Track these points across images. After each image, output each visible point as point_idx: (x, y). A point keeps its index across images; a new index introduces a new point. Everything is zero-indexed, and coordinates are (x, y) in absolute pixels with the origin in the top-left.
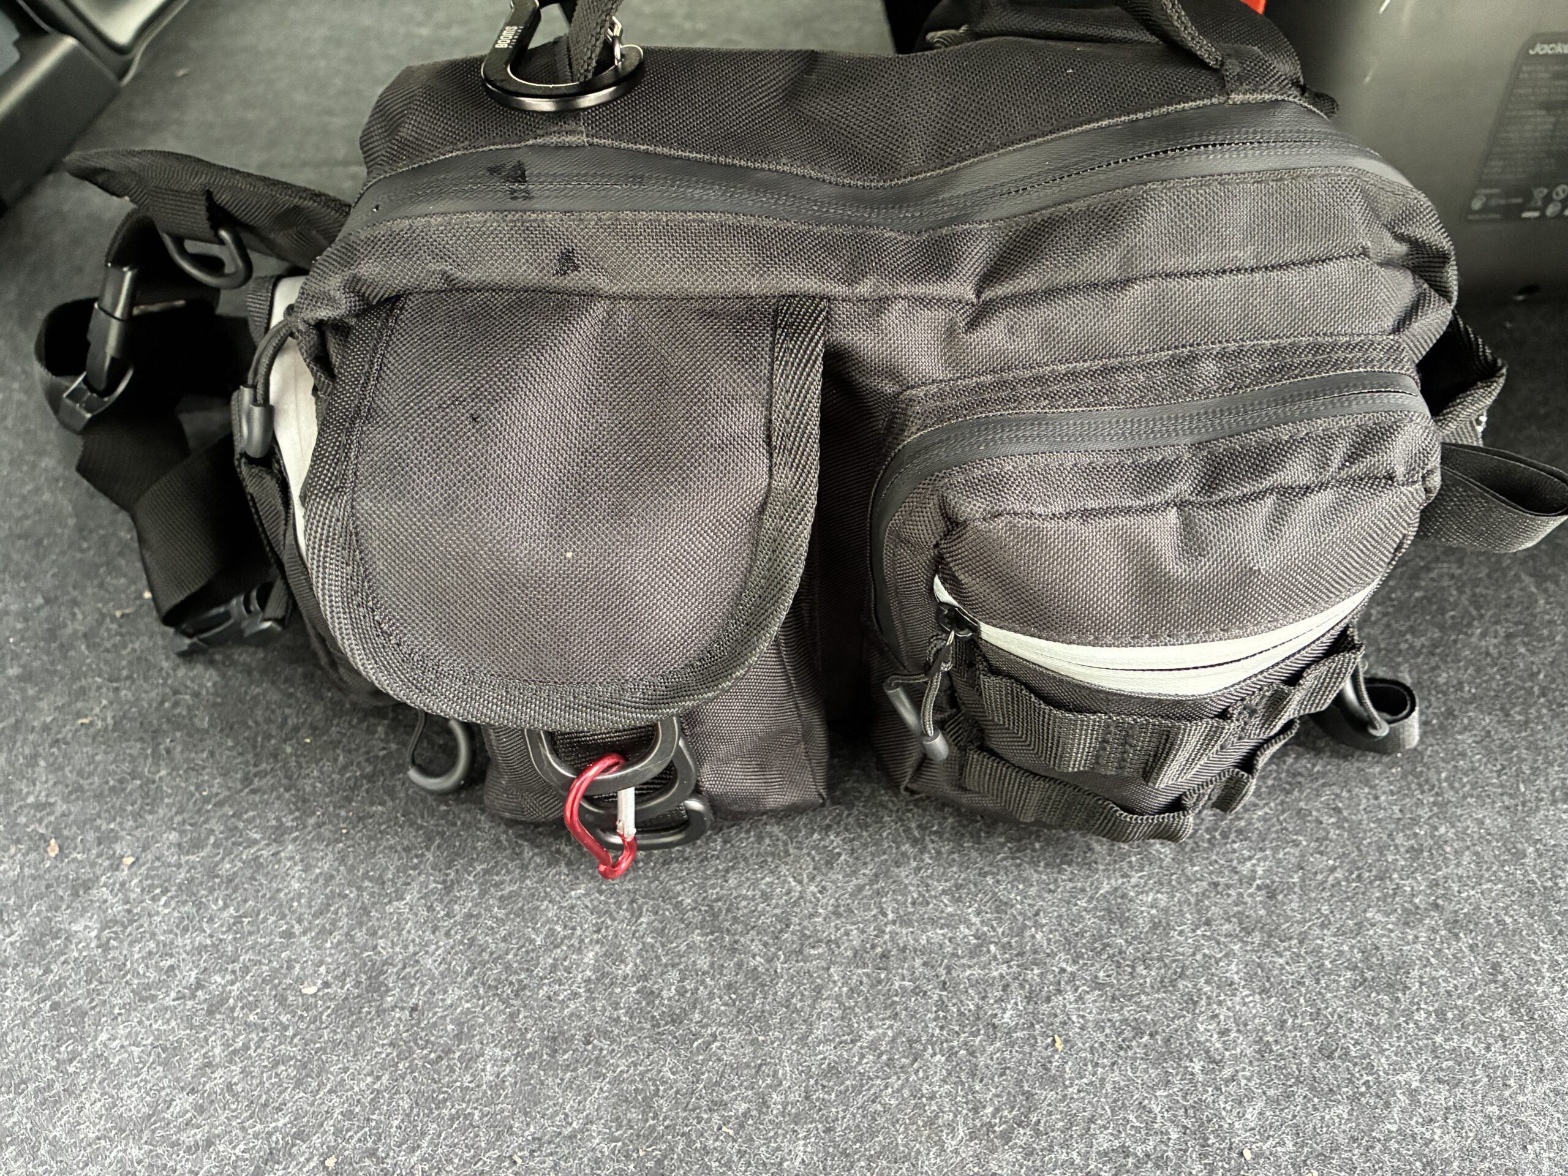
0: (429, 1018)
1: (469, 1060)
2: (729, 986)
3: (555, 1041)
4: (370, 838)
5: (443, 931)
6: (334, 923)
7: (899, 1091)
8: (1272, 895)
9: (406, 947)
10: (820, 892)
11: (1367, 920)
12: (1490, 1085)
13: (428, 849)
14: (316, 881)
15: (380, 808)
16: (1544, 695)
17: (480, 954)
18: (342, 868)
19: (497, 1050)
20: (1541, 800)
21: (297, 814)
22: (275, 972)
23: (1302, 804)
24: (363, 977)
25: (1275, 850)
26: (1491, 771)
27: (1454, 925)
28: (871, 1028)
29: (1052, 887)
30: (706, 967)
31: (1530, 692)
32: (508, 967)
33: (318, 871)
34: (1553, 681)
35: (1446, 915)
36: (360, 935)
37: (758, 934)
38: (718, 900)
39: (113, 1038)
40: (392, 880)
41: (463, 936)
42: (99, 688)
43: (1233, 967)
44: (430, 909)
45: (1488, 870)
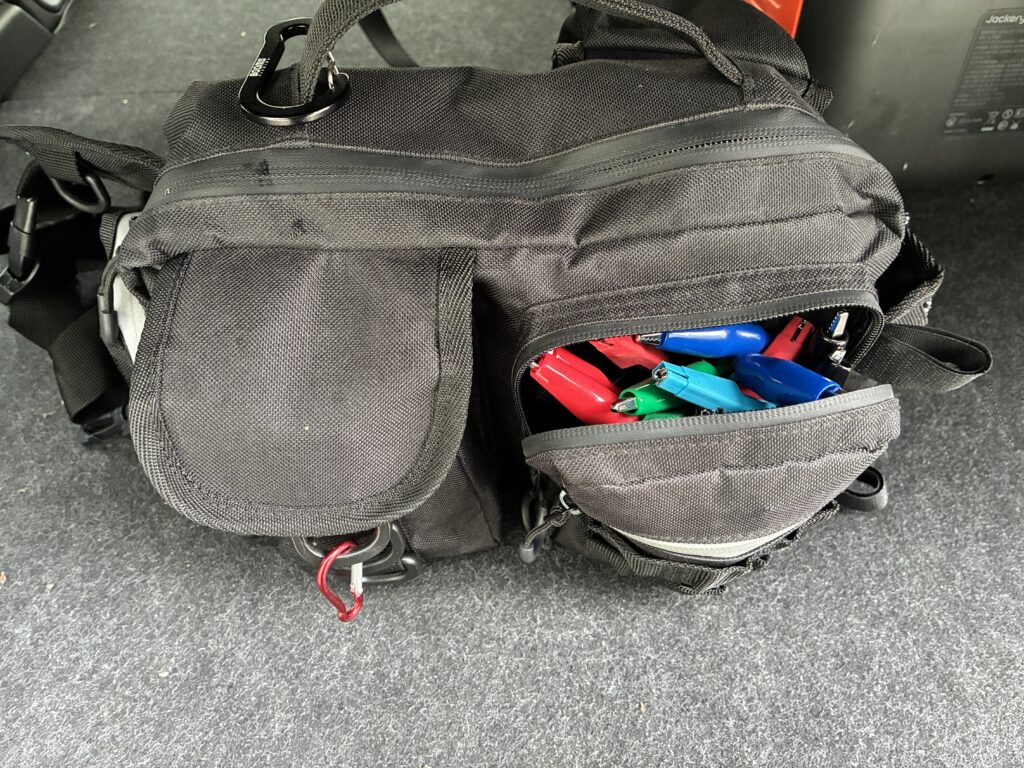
0: (240, 692)
1: (265, 720)
2: (433, 670)
3: (321, 707)
4: (205, 570)
5: (251, 633)
6: (180, 628)
7: (539, 740)
8: (787, 606)
9: (226, 645)
10: (494, 606)
11: (847, 622)
12: (921, 735)
13: (242, 578)
14: (169, 600)
15: (212, 550)
16: (975, 465)
17: (274, 649)
18: (186, 591)
19: (283, 714)
20: (968, 539)
21: (158, 554)
22: (142, 662)
23: (811, 543)
24: (198, 665)
25: (791, 575)
26: (936, 519)
27: (904, 626)
28: (522, 698)
29: (645, 601)
30: (418, 657)
31: (967, 464)
32: (291, 657)
33: (171, 593)
34: (983, 456)
35: (900, 619)
36: (197, 637)
37: (453, 634)
38: (428, 611)
39: (40, 705)
40: (219, 599)
41: (263, 637)
42: (32, 468)
43: (759, 656)
44: (243, 618)
45: (929, 588)
